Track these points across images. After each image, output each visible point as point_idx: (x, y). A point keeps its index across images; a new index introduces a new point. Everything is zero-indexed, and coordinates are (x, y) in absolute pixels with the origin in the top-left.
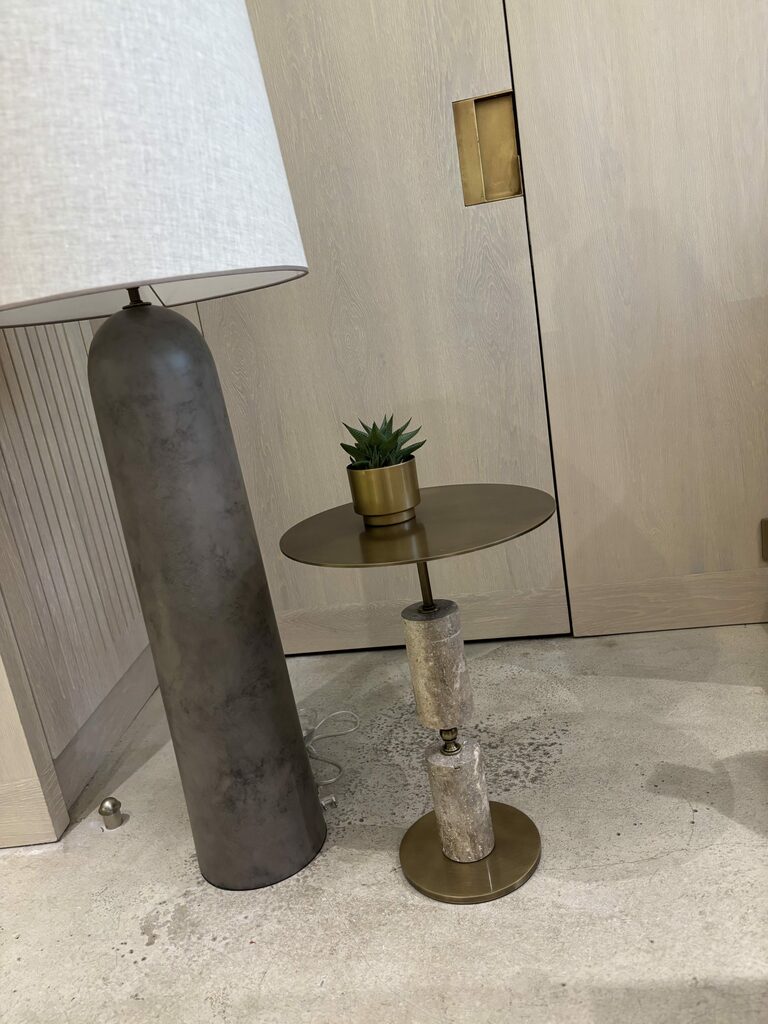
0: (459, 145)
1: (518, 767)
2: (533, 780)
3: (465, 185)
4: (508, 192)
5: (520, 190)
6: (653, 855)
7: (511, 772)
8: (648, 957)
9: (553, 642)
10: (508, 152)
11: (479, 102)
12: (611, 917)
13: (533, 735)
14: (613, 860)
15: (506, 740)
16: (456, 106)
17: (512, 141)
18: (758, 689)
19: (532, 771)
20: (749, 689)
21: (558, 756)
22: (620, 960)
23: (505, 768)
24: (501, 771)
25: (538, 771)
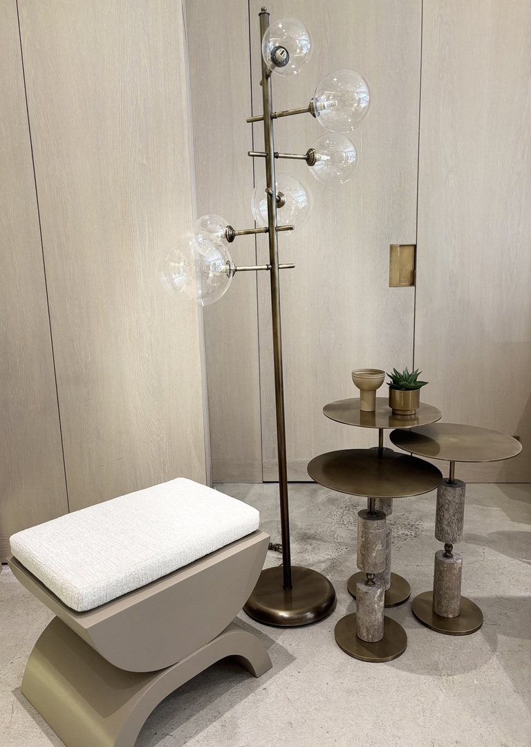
0: (390, 262)
1: (406, 532)
2: (415, 537)
3: (390, 278)
4: (407, 283)
5: (413, 283)
10: (410, 267)
11: (400, 246)
15: (397, 523)
16: (392, 247)
17: (412, 263)
18: (499, 509)
19: (413, 534)
20: (495, 509)
23: (402, 532)
24: (400, 533)
25: (415, 534)
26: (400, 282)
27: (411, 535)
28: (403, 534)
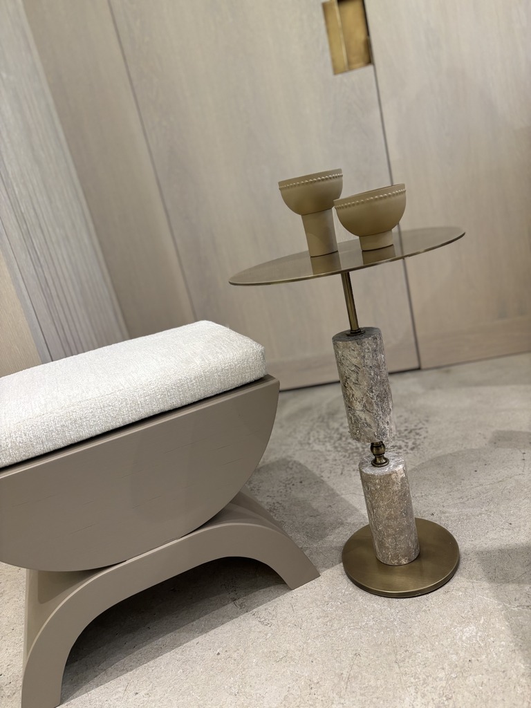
0: (328, 31)
2: (412, 449)
3: (333, 61)
4: (361, 62)
5: (370, 61)
6: (501, 479)
7: (396, 446)
8: (510, 532)
9: (408, 374)
10: (361, 36)
11: (340, 1)
12: (481, 514)
13: (406, 424)
14: (475, 484)
16: (324, 6)
17: (362, 28)
19: (410, 444)
21: (425, 435)
22: (491, 535)
25: (413, 444)
26: (349, 63)
27: (407, 446)
28: (393, 447)
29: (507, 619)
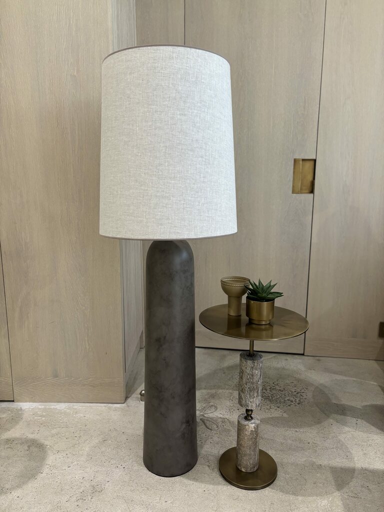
0: (294, 172)
1: (292, 399)
2: (299, 404)
3: (293, 186)
4: (308, 191)
5: (312, 191)
8: (347, 460)
9: (296, 356)
10: (310, 178)
11: (303, 160)
13: (295, 388)
14: (331, 432)
16: (295, 160)
17: (312, 174)
21: (305, 397)
22: (338, 460)
25: (299, 401)
26: (301, 189)
27: (296, 402)
28: (289, 400)
29: (342, 501)
